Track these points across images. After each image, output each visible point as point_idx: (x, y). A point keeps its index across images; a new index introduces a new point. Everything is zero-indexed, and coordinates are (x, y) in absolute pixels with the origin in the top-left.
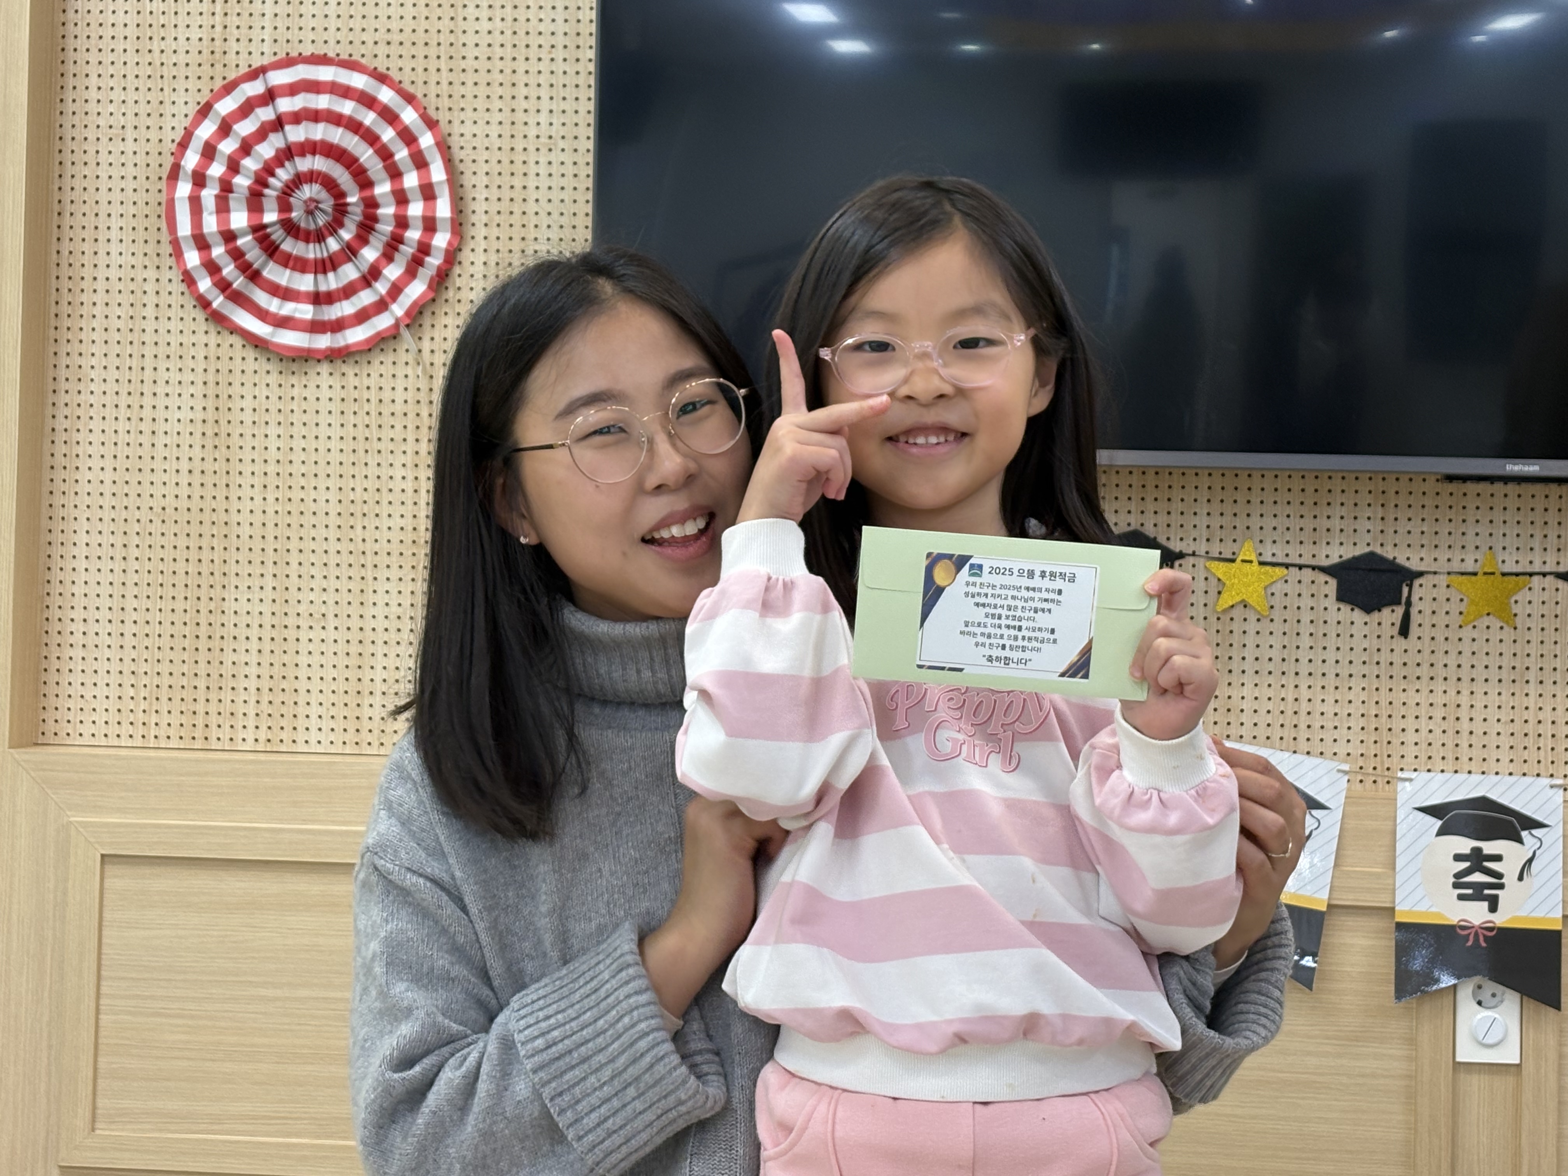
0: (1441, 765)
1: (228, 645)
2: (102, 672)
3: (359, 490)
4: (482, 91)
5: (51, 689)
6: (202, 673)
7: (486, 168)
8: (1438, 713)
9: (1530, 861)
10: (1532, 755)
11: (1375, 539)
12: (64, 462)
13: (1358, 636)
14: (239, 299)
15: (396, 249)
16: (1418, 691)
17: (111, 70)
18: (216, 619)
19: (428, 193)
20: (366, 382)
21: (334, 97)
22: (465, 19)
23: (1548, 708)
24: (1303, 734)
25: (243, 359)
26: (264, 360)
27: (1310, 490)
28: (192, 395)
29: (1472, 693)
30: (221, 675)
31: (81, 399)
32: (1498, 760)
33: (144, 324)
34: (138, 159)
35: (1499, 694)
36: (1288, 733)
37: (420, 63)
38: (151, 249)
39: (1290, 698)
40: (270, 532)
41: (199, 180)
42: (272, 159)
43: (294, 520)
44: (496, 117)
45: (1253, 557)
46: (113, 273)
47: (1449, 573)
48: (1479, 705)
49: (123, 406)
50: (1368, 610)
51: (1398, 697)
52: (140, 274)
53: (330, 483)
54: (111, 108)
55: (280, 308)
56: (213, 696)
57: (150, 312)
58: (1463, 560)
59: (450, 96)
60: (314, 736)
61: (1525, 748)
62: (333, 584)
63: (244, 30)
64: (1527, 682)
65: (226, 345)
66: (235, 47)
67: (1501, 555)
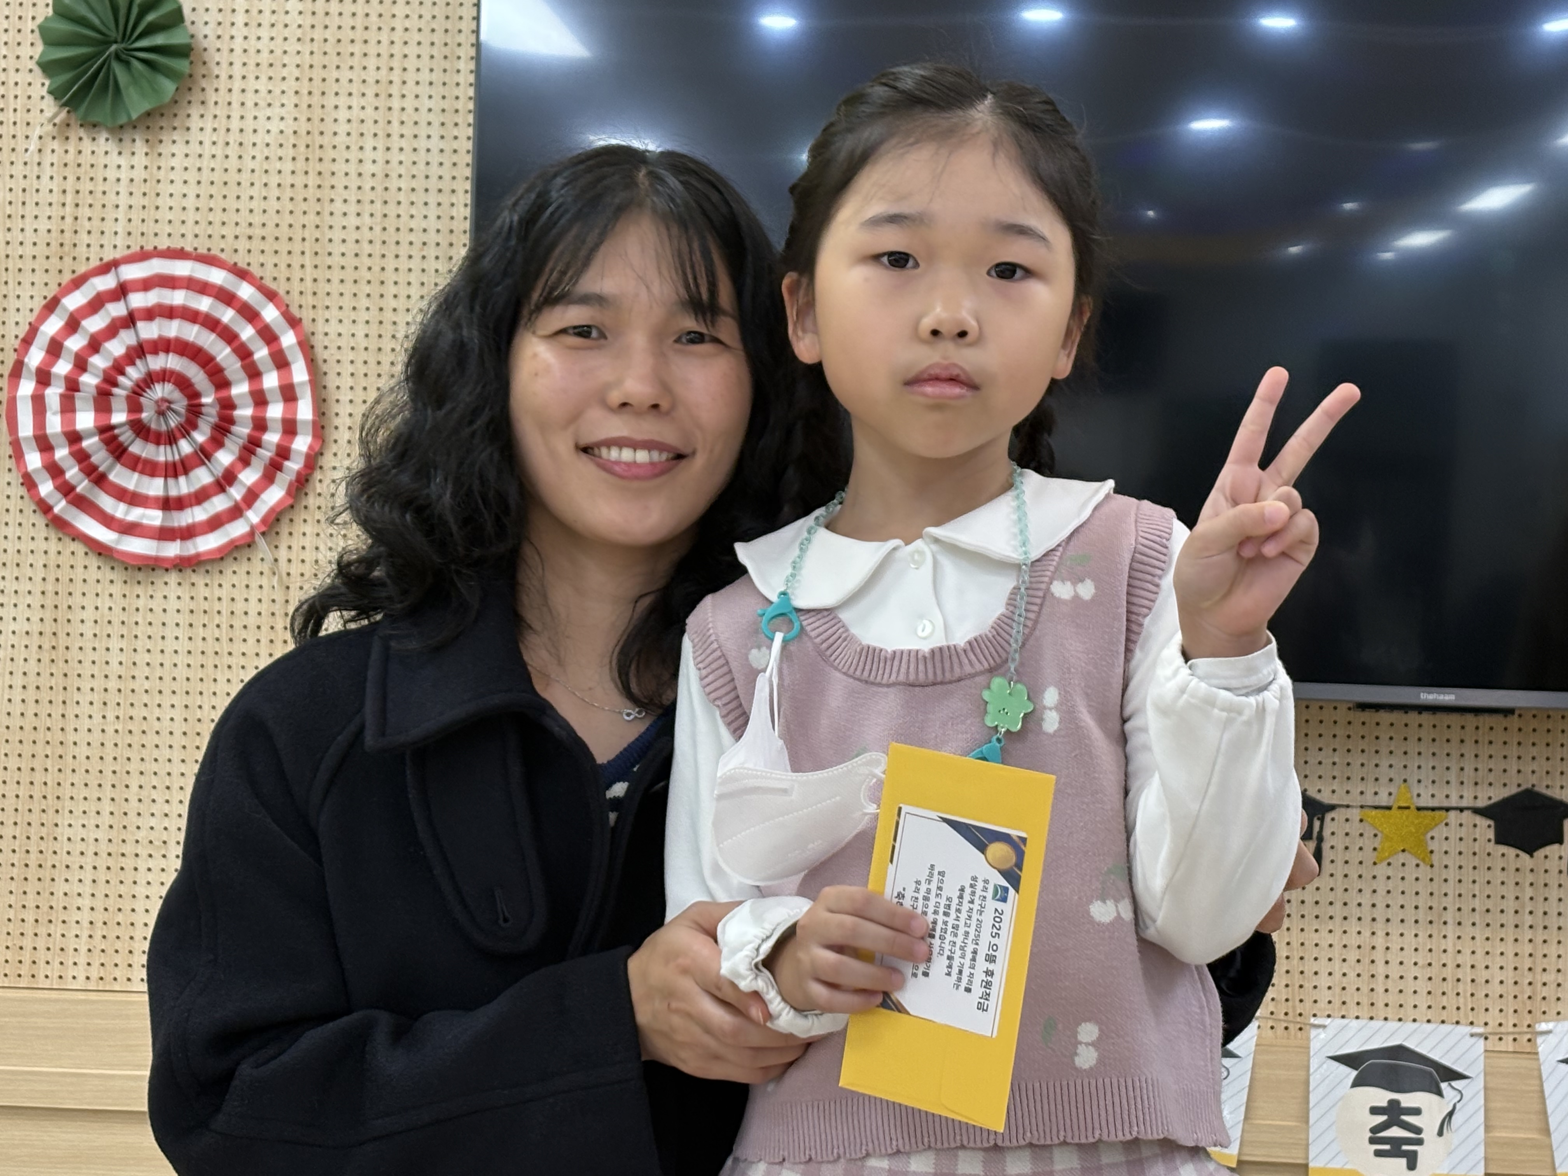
0: (1355, 1011)
1: (60, 874)
3: (206, 707)
4: (349, 288)
6: (31, 905)
7: (351, 369)
8: (1352, 955)
9: (1451, 1114)
10: (1450, 1001)
14: (82, 503)
15: (253, 453)
16: (1330, 931)
18: (48, 846)
19: (289, 394)
20: (218, 592)
21: (191, 293)
22: (332, 214)
23: (1467, 952)
25: (86, 567)
26: (108, 569)
28: (29, 606)
29: (1387, 934)
30: (51, 908)
32: (1415, 1006)
35: (1416, 935)
37: (283, 259)
41: (44, 378)
42: (122, 357)
43: (136, 740)
44: (363, 316)
47: (1362, 807)
48: (1395, 947)
51: (1310, 938)
53: (175, 700)
55: (127, 513)
56: (42, 930)
58: (1376, 793)
59: (315, 294)
61: (1444, 993)
63: (96, 222)
64: (1445, 923)
65: (67, 553)
66: (84, 238)
67: (1416, 789)
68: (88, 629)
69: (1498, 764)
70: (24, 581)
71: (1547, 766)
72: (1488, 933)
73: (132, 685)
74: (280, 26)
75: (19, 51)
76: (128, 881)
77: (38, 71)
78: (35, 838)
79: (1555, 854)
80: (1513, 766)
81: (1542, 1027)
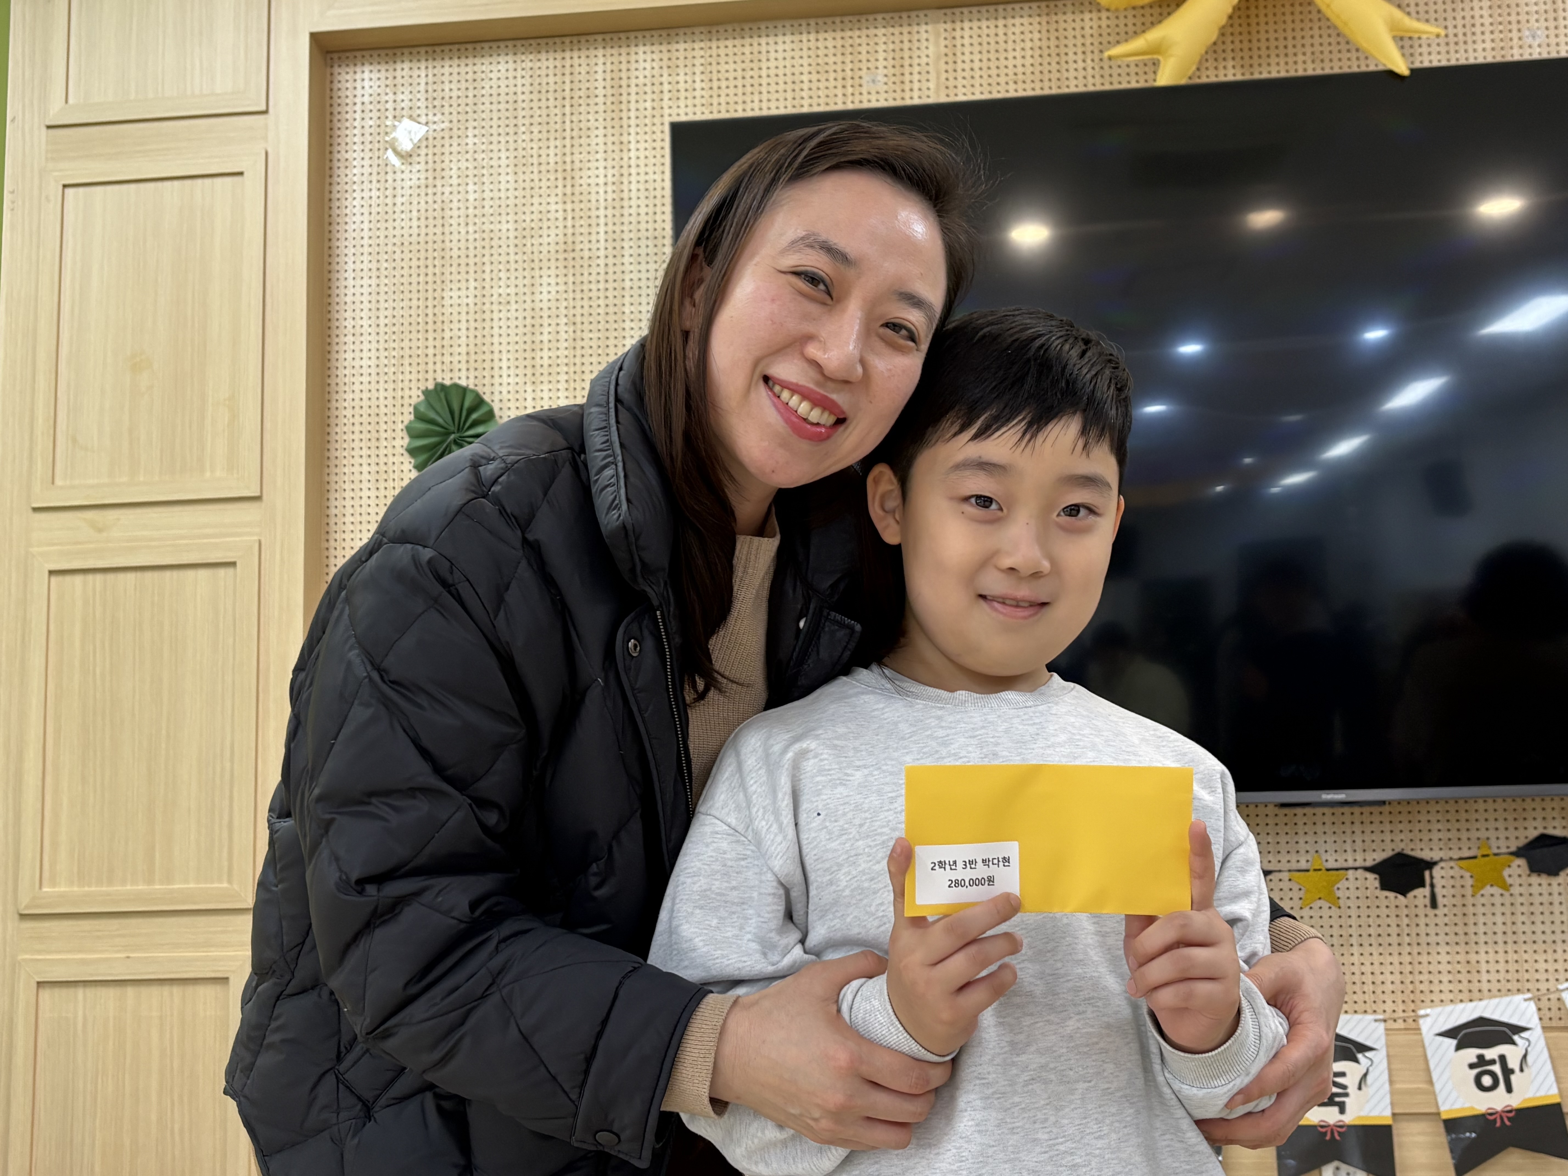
9: (1365, 1075)
10: (1359, 997)
23: (1368, 963)
47: (1289, 870)
58: (1298, 861)
61: (1354, 993)
64: (1351, 944)
67: (1324, 857)
69: (1377, 837)
71: (1410, 836)
72: (1381, 950)
75: (395, 443)
77: (406, 454)
79: (1421, 894)
80: (1388, 837)
81: (1422, 1012)
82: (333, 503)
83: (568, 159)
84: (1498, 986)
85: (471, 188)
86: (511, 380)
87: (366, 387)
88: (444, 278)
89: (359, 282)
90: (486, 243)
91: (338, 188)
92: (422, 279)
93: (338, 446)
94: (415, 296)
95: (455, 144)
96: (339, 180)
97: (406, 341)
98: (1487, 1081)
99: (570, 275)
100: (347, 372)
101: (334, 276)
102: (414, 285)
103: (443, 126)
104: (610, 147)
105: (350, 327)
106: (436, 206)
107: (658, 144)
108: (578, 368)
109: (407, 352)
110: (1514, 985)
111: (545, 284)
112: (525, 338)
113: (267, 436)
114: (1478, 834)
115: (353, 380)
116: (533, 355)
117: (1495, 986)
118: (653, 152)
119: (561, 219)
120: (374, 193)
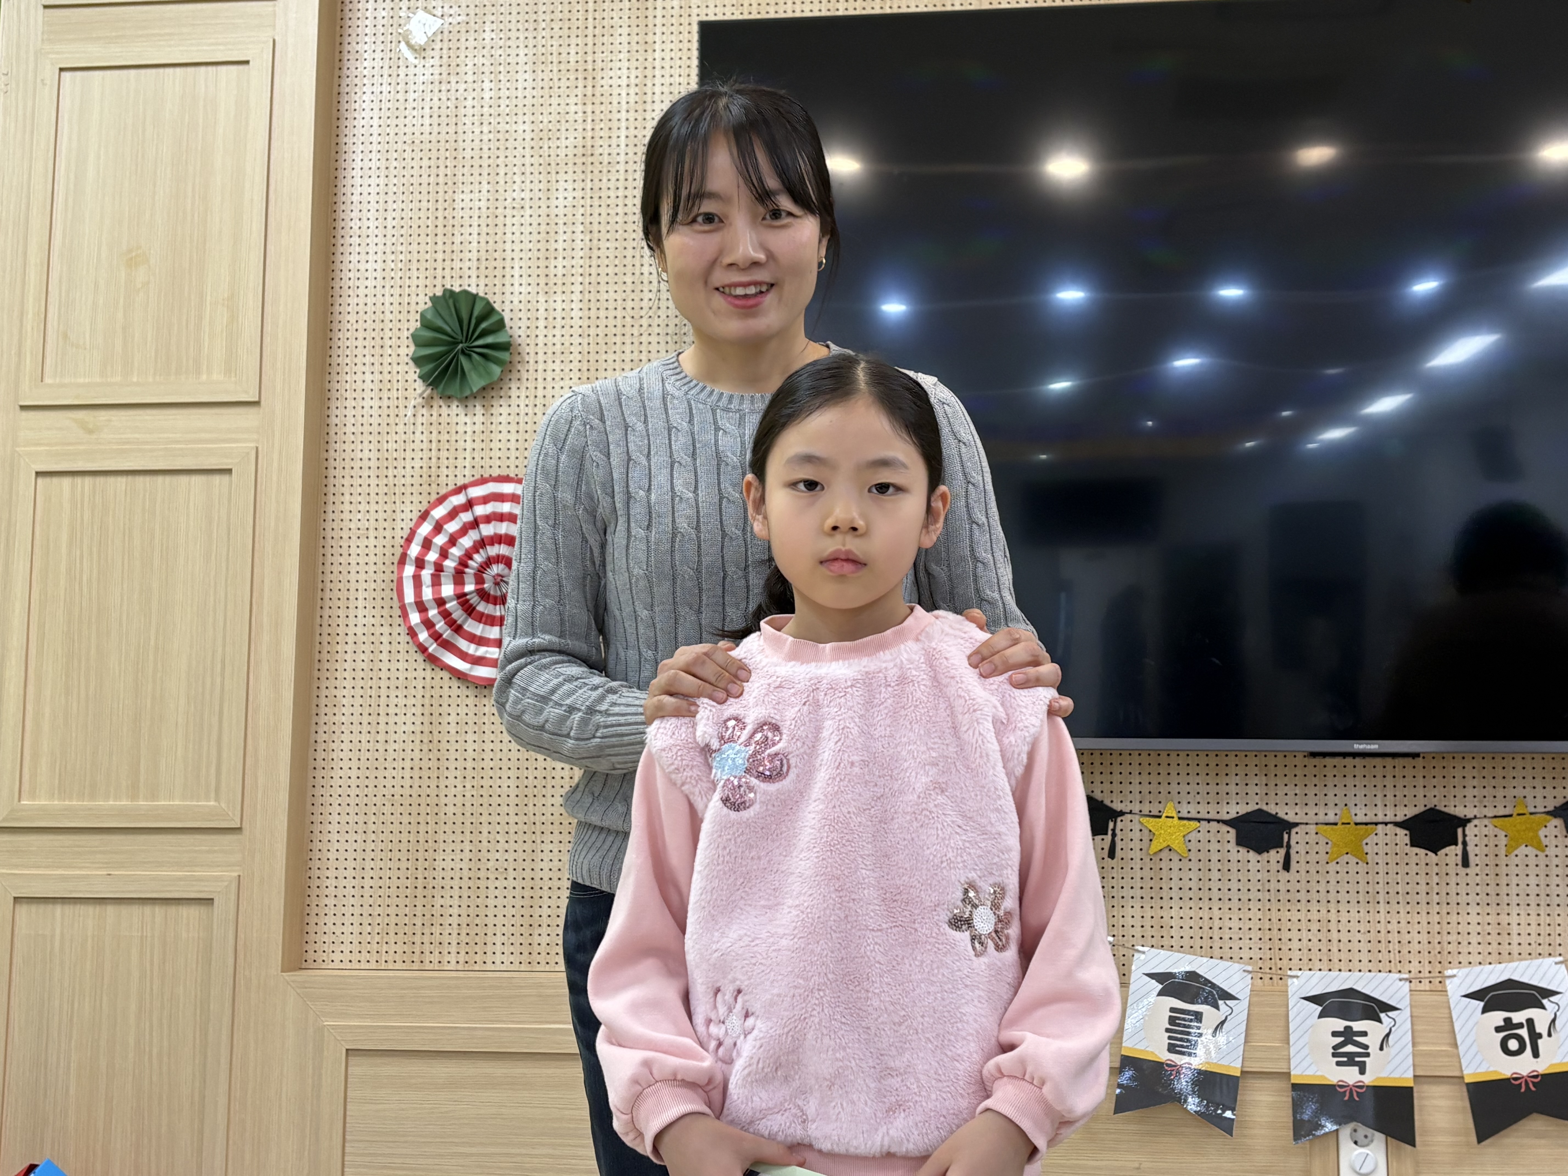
0: (1318, 965)
1: (437, 893)
2: (348, 915)
3: (531, 778)
5: (311, 928)
6: (419, 914)
8: (1315, 927)
9: (1388, 1035)
10: (1384, 956)
11: (1261, 800)
12: (323, 764)
13: (1253, 870)
14: (447, 645)
16: (1299, 910)
17: (359, 490)
18: (429, 874)
23: (1394, 922)
24: (1217, 944)
25: (450, 687)
26: (465, 688)
27: (1212, 764)
28: (414, 714)
29: (1338, 911)
30: (433, 915)
31: (335, 719)
32: (1360, 961)
33: (381, 665)
34: (377, 551)
35: (1358, 912)
36: (1206, 943)
38: (385, 612)
39: (1206, 918)
40: (468, 809)
41: (420, 564)
42: (471, 548)
43: (485, 801)
45: (1174, 814)
46: (360, 630)
47: (1317, 824)
49: (365, 723)
50: (1259, 851)
51: (1285, 915)
52: (378, 630)
53: (510, 773)
54: (359, 516)
55: (476, 650)
56: (427, 931)
57: (385, 656)
58: (1326, 814)
60: (498, 958)
61: (1379, 951)
62: (512, 846)
63: (452, 460)
64: (1378, 902)
65: (437, 678)
66: (445, 472)
67: (1354, 810)
68: (453, 729)
69: (1409, 791)
70: (410, 697)
71: (1444, 791)
73: (482, 764)
74: (567, 327)
75: (400, 351)
76: (483, 897)
77: (411, 363)
78: (421, 869)
79: (1453, 852)
80: (1420, 792)
81: (1449, 972)
82: (333, 412)
83: (590, 58)
84: (1529, 949)
85: (487, 85)
86: (522, 289)
87: (370, 291)
88: (455, 179)
89: (367, 181)
90: (501, 145)
91: (348, 81)
92: (432, 179)
93: (340, 352)
94: (424, 197)
95: (471, 39)
96: (348, 72)
97: (414, 245)
98: (1513, 1045)
99: (588, 181)
100: (351, 275)
101: (341, 174)
102: (425, 185)
103: (459, 19)
104: (635, 47)
105: (356, 228)
106: (449, 104)
107: (686, 45)
108: (593, 279)
109: (415, 256)
110: (1545, 949)
111: (561, 189)
112: (539, 246)
113: (267, 340)
114: (1515, 792)
115: (357, 283)
116: (546, 263)
117: (1525, 949)
118: (679, 54)
119: (580, 121)
120: (385, 88)
